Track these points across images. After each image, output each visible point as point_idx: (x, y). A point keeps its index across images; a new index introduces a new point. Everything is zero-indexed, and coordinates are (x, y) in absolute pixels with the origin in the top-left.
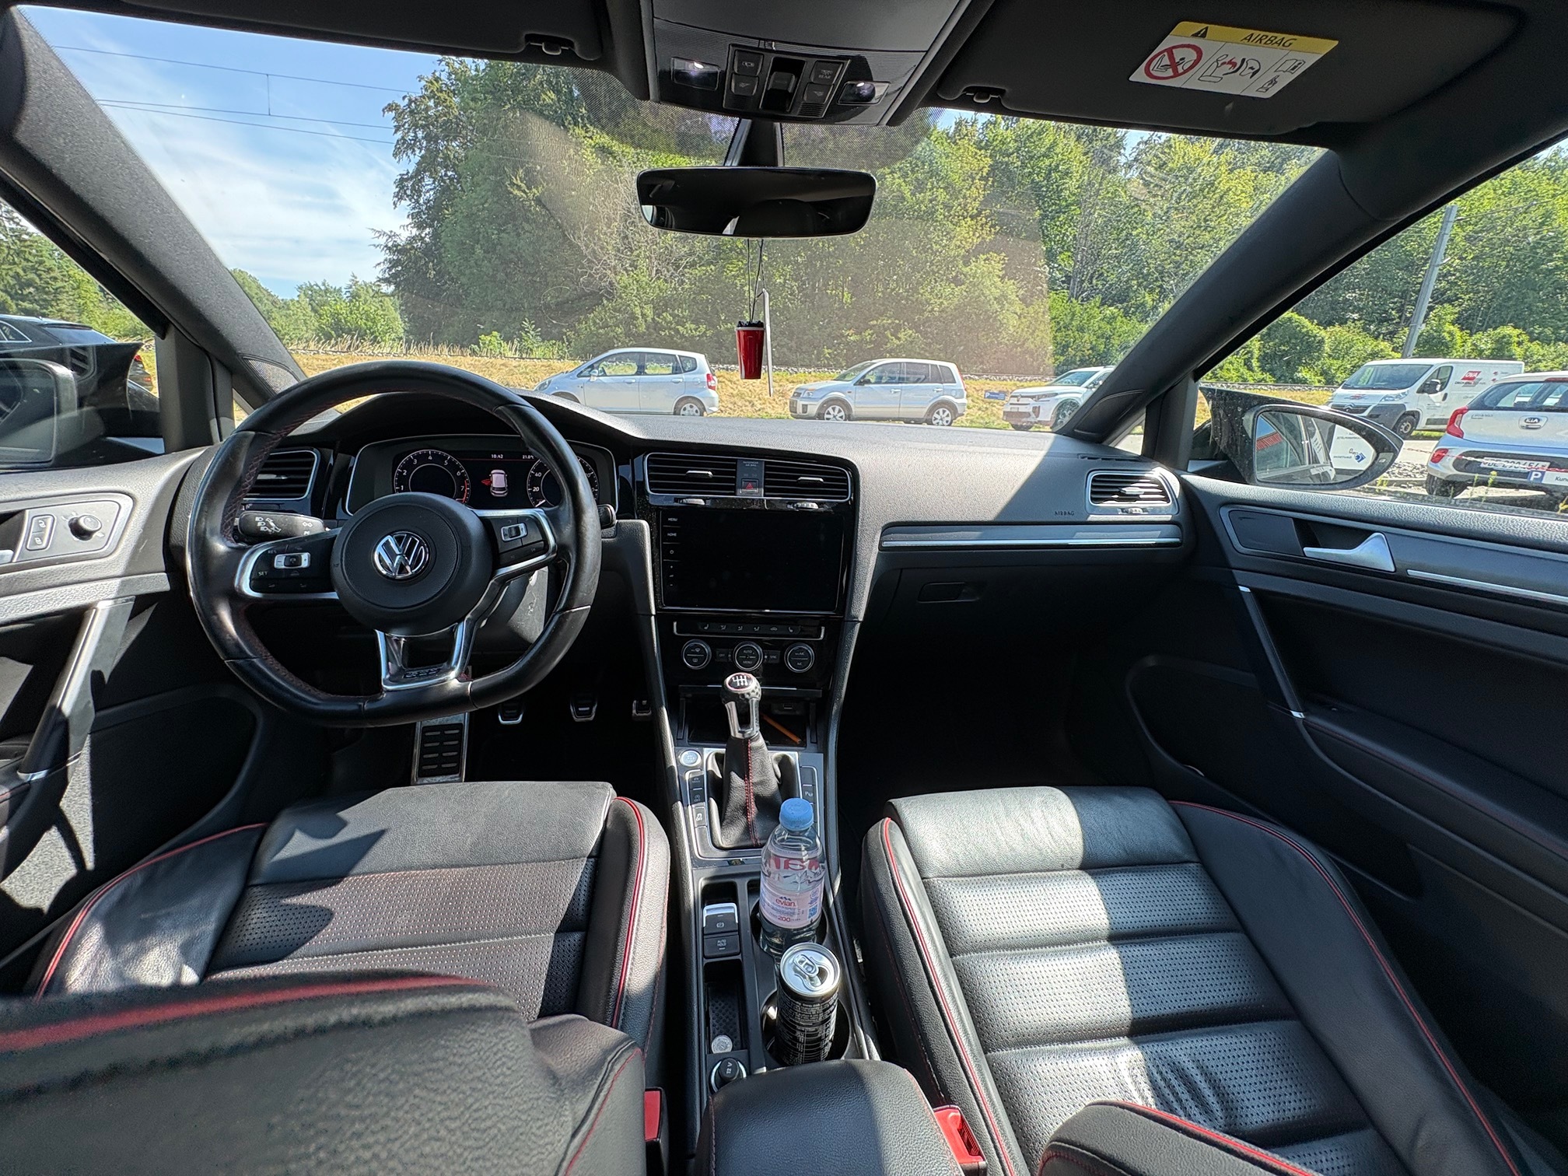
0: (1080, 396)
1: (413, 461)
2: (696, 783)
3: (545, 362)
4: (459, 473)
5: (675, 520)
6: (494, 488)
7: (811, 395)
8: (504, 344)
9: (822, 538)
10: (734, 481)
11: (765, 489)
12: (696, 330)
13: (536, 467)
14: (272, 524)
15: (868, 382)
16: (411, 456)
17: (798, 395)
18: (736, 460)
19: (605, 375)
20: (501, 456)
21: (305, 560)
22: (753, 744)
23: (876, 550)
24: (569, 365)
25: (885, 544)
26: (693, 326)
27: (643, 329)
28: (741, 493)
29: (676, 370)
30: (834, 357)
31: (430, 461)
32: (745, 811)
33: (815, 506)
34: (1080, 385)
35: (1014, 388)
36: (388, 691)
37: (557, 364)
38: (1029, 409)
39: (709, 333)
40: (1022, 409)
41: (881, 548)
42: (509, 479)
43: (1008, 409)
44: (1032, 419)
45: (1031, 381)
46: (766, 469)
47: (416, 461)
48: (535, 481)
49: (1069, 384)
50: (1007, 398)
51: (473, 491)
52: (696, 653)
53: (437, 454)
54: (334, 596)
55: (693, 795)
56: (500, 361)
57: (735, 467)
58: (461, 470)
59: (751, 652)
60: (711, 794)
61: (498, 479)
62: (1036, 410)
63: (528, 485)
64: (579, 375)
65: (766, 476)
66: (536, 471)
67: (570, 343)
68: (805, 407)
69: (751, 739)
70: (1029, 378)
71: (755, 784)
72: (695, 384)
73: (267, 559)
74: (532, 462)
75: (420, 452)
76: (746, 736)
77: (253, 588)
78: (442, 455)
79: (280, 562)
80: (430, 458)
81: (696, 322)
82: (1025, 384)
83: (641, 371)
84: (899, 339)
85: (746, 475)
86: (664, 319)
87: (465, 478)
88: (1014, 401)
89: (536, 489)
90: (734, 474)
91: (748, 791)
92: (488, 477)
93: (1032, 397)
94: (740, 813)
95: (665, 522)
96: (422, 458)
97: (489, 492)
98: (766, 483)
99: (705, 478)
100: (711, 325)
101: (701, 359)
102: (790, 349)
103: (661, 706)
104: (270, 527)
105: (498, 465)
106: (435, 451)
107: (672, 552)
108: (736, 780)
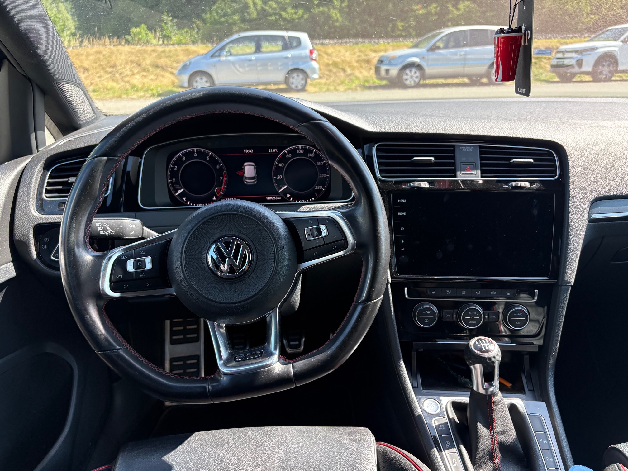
0: (616, 49)
1: (182, 158)
2: (443, 429)
3: (184, 47)
4: (218, 167)
5: (404, 201)
6: (246, 178)
7: (391, 61)
8: (150, 34)
9: (535, 212)
10: (454, 164)
11: (481, 170)
12: (295, 13)
13: (280, 158)
14: (108, 228)
15: (439, 48)
16: (180, 154)
17: (381, 61)
18: (453, 146)
19: (231, 55)
20: (251, 151)
21: (148, 263)
22: (495, 399)
23: (586, 222)
24: (202, 49)
25: (594, 216)
26: (293, 11)
27: (254, 15)
28: (461, 176)
29: (286, 47)
30: (405, 29)
31: (195, 158)
32: (491, 456)
33: (527, 185)
34: (616, 39)
35: (558, 45)
36: (225, 374)
37: (192, 48)
38: (573, 62)
39: (306, 16)
40: (566, 62)
41: (590, 221)
42: (258, 169)
43: (554, 62)
44: (576, 69)
45: (572, 38)
46: (481, 153)
47: (184, 158)
48: (279, 171)
49: (608, 39)
50: (553, 54)
51: (229, 181)
52: (427, 314)
53: (201, 151)
54: (172, 291)
55: (443, 440)
56: (149, 48)
57: (453, 152)
58: (220, 164)
59: (475, 313)
60: (460, 441)
61: (249, 170)
62: (580, 63)
63: (273, 174)
64: (212, 56)
65: (482, 159)
66: (279, 162)
67: (199, 29)
68: (387, 71)
69: (493, 395)
70: (570, 36)
71: (498, 433)
72: (301, 58)
73: (120, 263)
74: (276, 154)
75: (187, 150)
76: (489, 393)
77: (113, 289)
78: (204, 153)
79: (130, 266)
80: (195, 155)
81: (295, 7)
82: (567, 41)
83: (258, 49)
84: (458, 9)
85: (464, 159)
86: (270, 7)
87: (223, 170)
88: (560, 55)
89: (280, 177)
90: (454, 158)
91: (493, 439)
92: (242, 170)
93: (576, 52)
94: (487, 459)
95: (396, 203)
96: (189, 155)
97: (242, 181)
98: (482, 165)
99: (428, 163)
100: (307, 9)
101: (304, 37)
102: (370, 25)
103: (399, 360)
104: (107, 230)
105: (249, 158)
106: (199, 149)
107: (402, 229)
108: (483, 430)
